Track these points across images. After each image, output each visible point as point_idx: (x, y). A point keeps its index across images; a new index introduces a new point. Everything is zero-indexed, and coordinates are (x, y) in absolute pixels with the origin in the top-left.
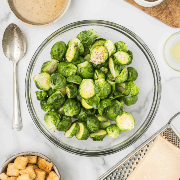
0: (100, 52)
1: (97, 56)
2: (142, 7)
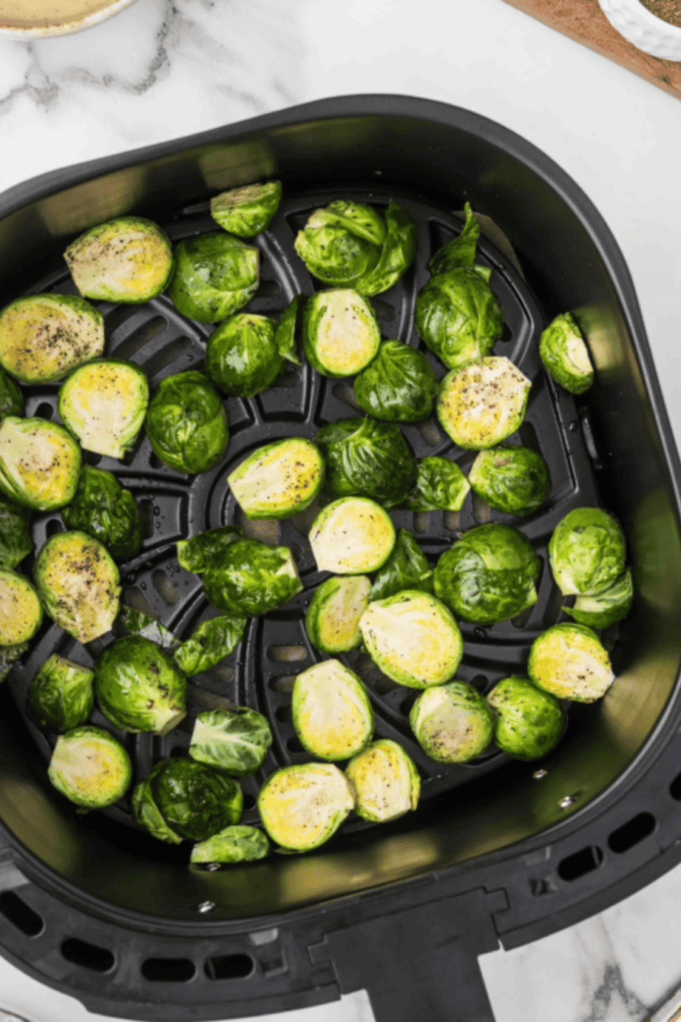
0: (475, 413)
1: (492, 400)
2: (658, 65)
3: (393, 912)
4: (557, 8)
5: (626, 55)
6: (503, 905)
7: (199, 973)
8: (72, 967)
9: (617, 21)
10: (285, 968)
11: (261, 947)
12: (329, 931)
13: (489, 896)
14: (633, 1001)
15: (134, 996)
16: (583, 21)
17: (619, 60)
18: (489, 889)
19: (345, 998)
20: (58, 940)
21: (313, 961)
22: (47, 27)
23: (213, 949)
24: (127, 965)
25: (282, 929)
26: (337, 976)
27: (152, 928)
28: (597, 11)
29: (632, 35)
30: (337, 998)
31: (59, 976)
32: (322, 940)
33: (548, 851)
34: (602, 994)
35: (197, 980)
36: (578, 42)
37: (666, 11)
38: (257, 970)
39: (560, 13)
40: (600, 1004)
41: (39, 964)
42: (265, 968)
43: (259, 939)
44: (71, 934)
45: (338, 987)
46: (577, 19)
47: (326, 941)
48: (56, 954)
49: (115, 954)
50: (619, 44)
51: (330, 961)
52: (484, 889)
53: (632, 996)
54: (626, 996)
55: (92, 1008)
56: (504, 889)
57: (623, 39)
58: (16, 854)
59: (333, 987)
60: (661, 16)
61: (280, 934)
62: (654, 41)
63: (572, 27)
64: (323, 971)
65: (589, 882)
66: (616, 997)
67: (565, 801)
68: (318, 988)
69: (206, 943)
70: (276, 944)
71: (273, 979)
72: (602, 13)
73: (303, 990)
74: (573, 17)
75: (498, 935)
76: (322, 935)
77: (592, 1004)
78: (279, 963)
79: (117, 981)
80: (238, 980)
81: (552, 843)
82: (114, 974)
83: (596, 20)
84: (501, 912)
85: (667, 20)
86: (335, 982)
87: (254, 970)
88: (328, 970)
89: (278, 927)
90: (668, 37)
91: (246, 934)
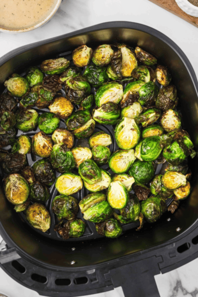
2: (192, 18)
3: (129, 264)
4: (163, 2)
5: (183, 15)
6: (161, 260)
7: (72, 283)
8: (34, 282)
9: (180, 5)
10: (97, 281)
11: (90, 275)
12: (110, 269)
13: (157, 258)
14: (185, 291)
15: (53, 290)
16: (170, 5)
17: (181, 17)
18: (157, 256)
19: (115, 289)
20: (30, 274)
21: (105, 278)
22: (24, 29)
23: (76, 276)
24: (51, 281)
25: (97, 270)
26: (113, 283)
27: (58, 269)
28: (174, 2)
29: (184, 9)
30: (113, 289)
31: (30, 285)
32: (108, 272)
33: (174, 244)
34: (176, 289)
35: (71, 285)
36: (169, 12)
37: (194, 2)
38: (89, 282)
39: (164, 3)
40: (175, 291)
41: (25, 281)
42: (91, 281)
43: (89, 272)
44: (34, 272)
45: (113, 286)
46: (169, 5)
47: (109, 272)
48: (30, 278)
49: (47, 278)
50: (181, 12)
51: (110, 278)
52: (156, 256)
53: (185, 289)
54: (183, 289)
55: (40, 294)
56: (161, 256)
57: (182, 11)
58: (17, 249)
59: (112, 286)
60: (193, 4)
61: (96, 270)
62: (191, 11)
63: (167, 7)
64: (109, 281)
65: (186, 254)
66: (180, 290)
67: (178, 229)
68: (107, 286)
69: (74, 274)
70: (95, 274)
71: (94, 284)
72: (176, 3)
73: (103, 287)
74: (167, 4)
75: (160, 269)
76: (108, 271)
77: (173, 292)
78: (95, 279)
79: (48, 286)
80: (83, 284)
81: (175, 242)
82: (47, 284)
83: (174, 5)
84: (161, 262)
85: (195, 5)
86: (112, 284)
87: (88, 282)
88: (110, 281)
89: (95, 268)
90: (195, 10)
91: (86, 271)
